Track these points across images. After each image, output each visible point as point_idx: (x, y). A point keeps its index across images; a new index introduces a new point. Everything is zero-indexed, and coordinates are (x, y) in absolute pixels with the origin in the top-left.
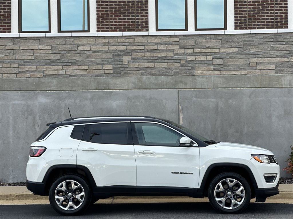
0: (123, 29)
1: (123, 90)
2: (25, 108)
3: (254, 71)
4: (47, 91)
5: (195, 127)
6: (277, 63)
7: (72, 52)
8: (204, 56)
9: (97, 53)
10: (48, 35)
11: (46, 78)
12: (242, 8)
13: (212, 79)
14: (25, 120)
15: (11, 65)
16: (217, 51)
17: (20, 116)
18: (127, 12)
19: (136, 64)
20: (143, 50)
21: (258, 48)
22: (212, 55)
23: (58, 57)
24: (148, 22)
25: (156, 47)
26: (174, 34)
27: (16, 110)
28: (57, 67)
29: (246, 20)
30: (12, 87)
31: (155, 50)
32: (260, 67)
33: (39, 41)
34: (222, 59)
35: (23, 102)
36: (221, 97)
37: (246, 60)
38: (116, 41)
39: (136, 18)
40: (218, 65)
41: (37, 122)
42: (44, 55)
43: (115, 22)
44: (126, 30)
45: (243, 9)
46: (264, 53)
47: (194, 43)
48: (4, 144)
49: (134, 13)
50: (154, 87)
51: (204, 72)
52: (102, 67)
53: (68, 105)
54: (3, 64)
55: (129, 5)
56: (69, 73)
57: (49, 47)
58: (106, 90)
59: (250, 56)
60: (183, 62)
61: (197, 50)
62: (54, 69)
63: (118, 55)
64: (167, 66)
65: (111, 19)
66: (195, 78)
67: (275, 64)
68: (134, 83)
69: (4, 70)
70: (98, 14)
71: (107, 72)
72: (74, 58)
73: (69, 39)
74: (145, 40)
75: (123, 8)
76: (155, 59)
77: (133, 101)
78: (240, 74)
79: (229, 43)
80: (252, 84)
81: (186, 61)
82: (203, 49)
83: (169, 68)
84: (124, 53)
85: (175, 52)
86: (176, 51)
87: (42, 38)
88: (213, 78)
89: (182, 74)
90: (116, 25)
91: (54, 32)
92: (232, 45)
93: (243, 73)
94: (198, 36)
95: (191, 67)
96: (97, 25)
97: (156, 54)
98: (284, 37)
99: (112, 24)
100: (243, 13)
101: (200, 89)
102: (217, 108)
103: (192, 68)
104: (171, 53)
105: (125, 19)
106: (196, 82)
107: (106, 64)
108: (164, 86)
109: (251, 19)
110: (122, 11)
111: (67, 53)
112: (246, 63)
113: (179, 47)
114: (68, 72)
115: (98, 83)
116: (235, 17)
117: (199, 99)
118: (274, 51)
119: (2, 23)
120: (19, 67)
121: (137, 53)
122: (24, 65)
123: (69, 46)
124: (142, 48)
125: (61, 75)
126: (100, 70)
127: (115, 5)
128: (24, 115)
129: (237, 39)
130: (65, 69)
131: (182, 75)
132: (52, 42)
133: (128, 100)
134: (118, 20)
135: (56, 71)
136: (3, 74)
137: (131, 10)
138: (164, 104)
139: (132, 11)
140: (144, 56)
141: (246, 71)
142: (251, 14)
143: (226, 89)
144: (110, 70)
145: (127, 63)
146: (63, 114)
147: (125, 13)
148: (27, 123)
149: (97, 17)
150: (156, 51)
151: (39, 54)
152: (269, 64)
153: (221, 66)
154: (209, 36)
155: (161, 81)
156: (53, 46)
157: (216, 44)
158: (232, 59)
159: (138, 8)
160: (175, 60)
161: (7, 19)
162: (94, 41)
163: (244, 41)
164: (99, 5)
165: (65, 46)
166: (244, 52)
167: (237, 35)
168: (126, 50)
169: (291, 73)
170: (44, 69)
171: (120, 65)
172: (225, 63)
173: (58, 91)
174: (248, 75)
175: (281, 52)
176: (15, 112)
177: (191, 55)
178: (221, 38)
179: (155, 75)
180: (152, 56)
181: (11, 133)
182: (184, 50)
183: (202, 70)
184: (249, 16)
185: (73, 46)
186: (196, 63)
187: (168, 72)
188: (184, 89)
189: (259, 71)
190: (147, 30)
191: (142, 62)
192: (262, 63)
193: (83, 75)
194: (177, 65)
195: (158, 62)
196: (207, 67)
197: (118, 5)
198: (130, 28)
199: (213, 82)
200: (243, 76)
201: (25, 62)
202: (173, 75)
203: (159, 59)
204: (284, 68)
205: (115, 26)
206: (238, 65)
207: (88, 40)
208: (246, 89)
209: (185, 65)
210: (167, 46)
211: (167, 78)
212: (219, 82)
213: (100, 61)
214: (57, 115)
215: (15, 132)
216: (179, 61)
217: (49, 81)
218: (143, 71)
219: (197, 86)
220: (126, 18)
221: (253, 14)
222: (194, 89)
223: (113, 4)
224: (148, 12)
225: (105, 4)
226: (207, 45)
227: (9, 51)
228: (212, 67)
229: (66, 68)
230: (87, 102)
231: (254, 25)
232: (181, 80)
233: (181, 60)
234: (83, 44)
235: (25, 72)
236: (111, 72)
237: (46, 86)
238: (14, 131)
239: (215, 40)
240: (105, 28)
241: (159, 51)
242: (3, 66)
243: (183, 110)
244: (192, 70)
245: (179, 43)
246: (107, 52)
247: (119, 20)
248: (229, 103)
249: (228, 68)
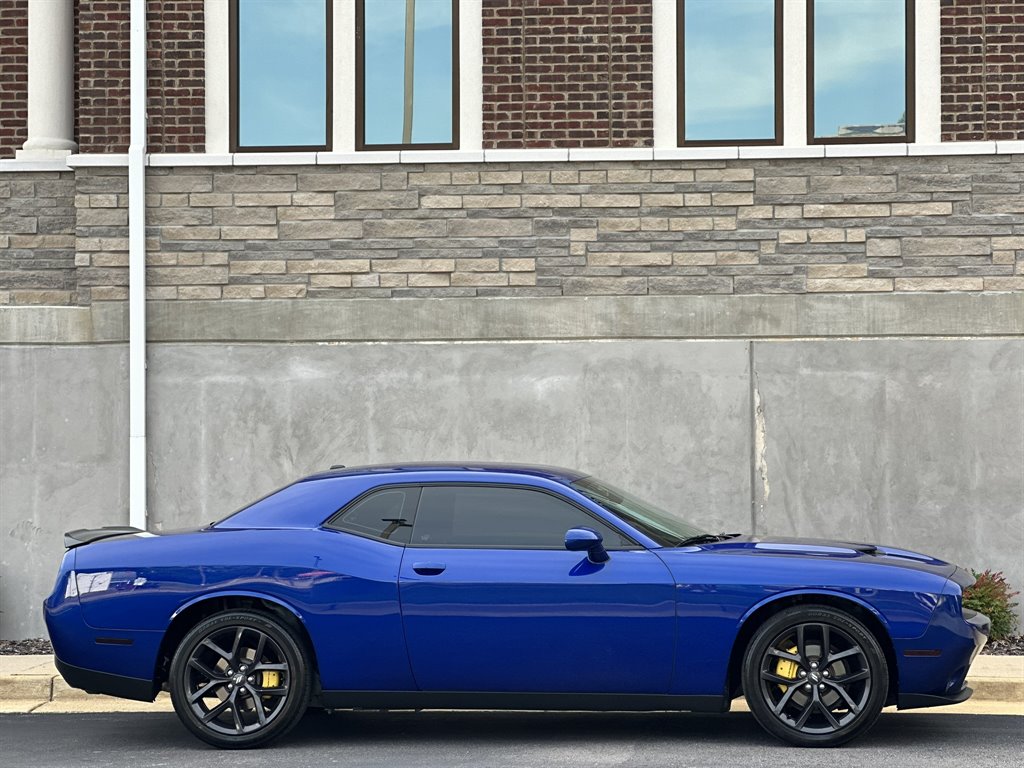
0: (568, 139)
1: (568, 341)
2: (249, 399)
3: (1006, 278)
4: (320, 344)
5: (806, 463)
7: (402, 213)
8: (838, 231)
9: (484, 217)
10: (324, 158)
11: (316, 300)
12: (965, 70)
13: (864, 306)
14: (250, 436)
15: (203, 256)
16: (883, 211)
17: (233, 424)
18: (581, 83)
19: (613, 254)
20: (634, 210)
21: (1019, 203)
22: (864, 226)
23: (356, 229)
24: (650, 115)
25: (677, 199)
26: (736, 157)
27: (219, 405)
28: (352, 262)
29: (981, 110)
30: (207, 329)
31: (674, 210)
33: (294, 177)
34: (897, 240)
35: (243, 380)
36: (894, 367)
37: (979, 243)
38: (548, 178)
39: (614, 102)
40: (883, 260)
41: (286, 445)
42: (310, 222)
43: (544, 116)
44: (579, 142)
45: (970, 71)
47: (804, 184)
48: (180, 515)
49: (605, 87)
50: (670, 332)
51: (839, 282)
52: (500, 266)
53: (388, 389)
54: (180, 254)
55: (590, 59)
56: (391, 284)
57: (327, 199)
58: (512, 342)
59: (991, 230)
60: (769, 250)
61: (814, 210)
62: (342, 270)
63: (553, 226)
64: (713, 263)
65: (530, 107)
66: (807, 301)
68: (604, 317)
69: (182, 272)
70: (486, 90)
71: (515, 280)
72: (407, 234)
73: (393, 171)
74: (642, 176)
75: (569, 71)
76: (677, 239)
77: (603, 376)
78: (958, 290)
79: (924, 187)
80: (998, 323)
81: (777, 246)
82: (833, 207)
83: (721, 271)
84: (571, 218)
85: (741, 217)
86: (742, 212)
87: (304, 169)
88: (867, 304)
89: (765, 289)
90: (547, 125)
91: (344, 150)
92: (932, 193)
93: (969, 287)
94: (819, 164)
95: (792, 267)
96: (485, 127)
97: (678, 224)
99: (532, 121)
100: (970, 87)
101: (824, 339)
102: (879, 400)
103: (798, 270)
104: (729, 218)
105: (577, 106)
106: (811, 317)
107: (514, 255)
108: (703, 328)
109: (995, 107)
110: (566, 79)
111: (384, 217)
112: (981, 253)
113: (755, 200)
114: (385, 279)
115: (488, 318)
116: (943, 99)
117: (820, 374)
119: (177, 121)
120: (232, 262)
121: (617, 220)
122: (245, 258)
123: (391, 196)
124: (633, 201)
125: (365, 291)
126: (494, 275)
127: (543, 59)
128: (245, 422)
129: (949, 172)
130: (380, 270)
131: (762, 292)
132: (337, 183)
133: (585, 374)
134: (552, 111)
135: (348, 278)
136: (178, 286)
137: (595, 78)
138: (704, 389)
139: (599, 80)
140: (640, 227)
141: (981, 280)
142: (997, 90)
143: (913, 338)
144: (526, 275)
145: (582, 253)
146: (372, 419)
147: (575, 87)
148: (253, 446)
149: (485, 98)
150: (678, 212)
151: (293, 223)
153: (895, 263)
154: (856, 161)
155: (695, 312)
156: (340, 196)
157: (878, 188)
158: (932, 239)
159: (619, 70)
160: (741, 244)
161: (191, 108)
162: (473, 180)
163: (975, 178)
164: (492, 61)
165: (379, 196)
166: (974, 215)
167: (950, 159)
168: (581, 207)
170: (310, 272)
171: (561, 259)
172: (910, 252)
173: (356, 344)
174: (985, 293)
176: (217, 412)
177: (792, 225)
178: (896, 168)
179: (675, 293)
180: (666, 229)
181: (203, 480)
182: (770, 208)
183: (831, 275)
184: (991, 98)
185: (405, 194)
186: (809, 251)
187: (718, 281)
188: (770, 340)
189: (1021, 278)
190: (650, 144)
191: (632, 249)
193: (439, 289)
194: (747, 259)
195: (684, 249)
196: (848, 265)
197: (554, 59)
198: (591, 134)
199: (869, 317)
200: (970, 296)
201: (249, 247)
202: (735, 292)
203: (686, 238)
205: (542, 128)
206: (951, 259)
207: (455, 174)
208: (979, 338)
209: (774, 259)
210: (716, 196)
211: (715, 301)
212: (888, 316)
213: (493, 243)
214: (352, 421)
215: (217, 476)
216: (754, 246)
217: (327, 308)
218: (636, 279)
219: (812, 328)
220: (581, 102)
221: (1003, 90)
222: (803, 339)
223: (539, 56)
224: (652, 84)
225: (510, 56)
226: (849, 192)
227: (198, 213)
228: (864, 266)
229: (382, 267)
230: (451, 379)
231: (1006, 126)
232: (760, 309)
233: (762, 242)
234: (437, 187)
235: (248, 280)
236: (531, 280)
237: (316, 327)
238: (213, 474)
239: (875, 175)
240: (510, 137)
241: (690, 211)
242: (178, 259)
243: (766, 408)
244: (797, 276)
245: (755, 187)
246: (517, 215)
247: (555, 109)
248: (921, 385)
249: (918, 270)
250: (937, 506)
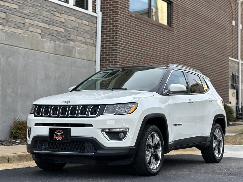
3: (27, 31)
6: (42, 28)
16: (2, 3)
21: (30, 10)
32: (32, 29)
34: (5, 14)
36: (3, 54)
37: (22, 19)
40: (2, 19)
46: (35, 16)
59: (25, 16)
67: (41, 28)
78: (17, 33)
80: (25, 45)
92: (13, 1)
93: (20, 32)
98: (47, 5)
112: (22, 22)
118: (41, 16)
141: (22, 31)
143: (7, 46)
152: (37, 28)
153: (5, 21)
158: (13, 16)
166: (22, 11)
169: (50, 39)
172: (8, 18)
174: (23, 35)
175: (45, 18)
189: (30, 32)
192: (33, 25)
200: (20, 35)
204: (46, 34)
206: (16, 23)
208: (21, 48)
212: (2, 37)
248: (9, 61)
249: (10, 24)
250: (11, 100)
